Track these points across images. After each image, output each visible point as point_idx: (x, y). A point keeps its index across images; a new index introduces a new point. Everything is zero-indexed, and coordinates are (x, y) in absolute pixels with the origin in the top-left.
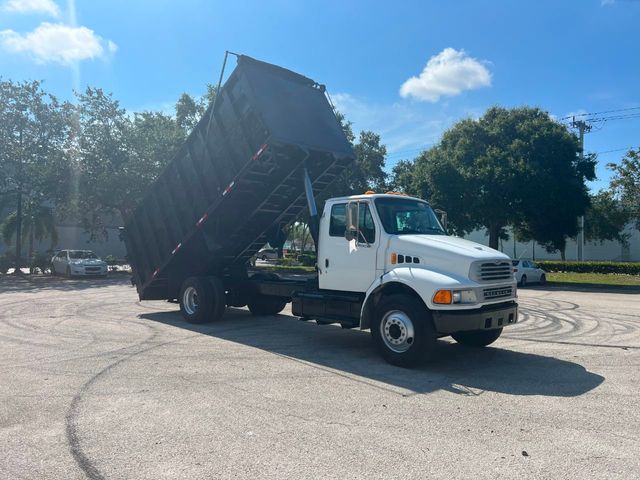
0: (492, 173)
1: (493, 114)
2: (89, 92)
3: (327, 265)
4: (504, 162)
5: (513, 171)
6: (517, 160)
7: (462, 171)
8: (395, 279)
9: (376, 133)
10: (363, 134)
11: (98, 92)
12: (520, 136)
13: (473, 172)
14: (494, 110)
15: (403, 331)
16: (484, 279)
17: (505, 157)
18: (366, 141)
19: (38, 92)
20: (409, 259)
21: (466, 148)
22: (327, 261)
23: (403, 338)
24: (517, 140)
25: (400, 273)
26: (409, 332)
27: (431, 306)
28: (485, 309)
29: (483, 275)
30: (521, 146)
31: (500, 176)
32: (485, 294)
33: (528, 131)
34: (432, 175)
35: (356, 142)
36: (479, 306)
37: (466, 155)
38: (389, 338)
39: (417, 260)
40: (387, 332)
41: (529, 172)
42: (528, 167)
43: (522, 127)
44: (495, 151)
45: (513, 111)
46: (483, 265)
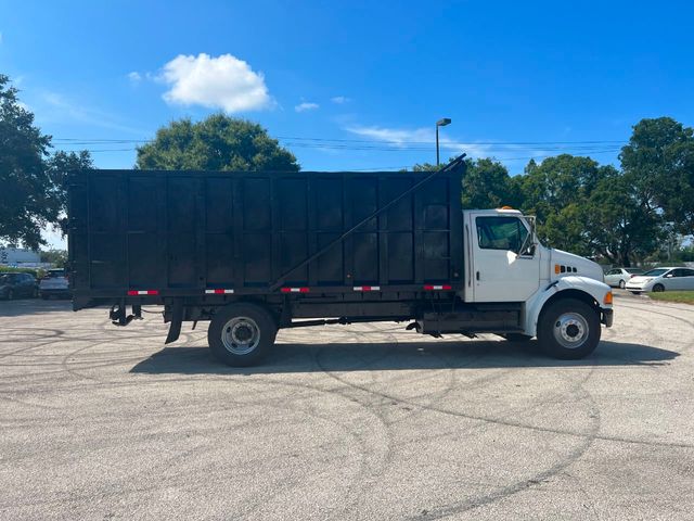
3: (478, 278)
20: (569, 269)
22: (478, 274)
23: (580, 335)
27: (602, 306)
38: (566, 337)
39: (575, 270)
40: (564, 332)
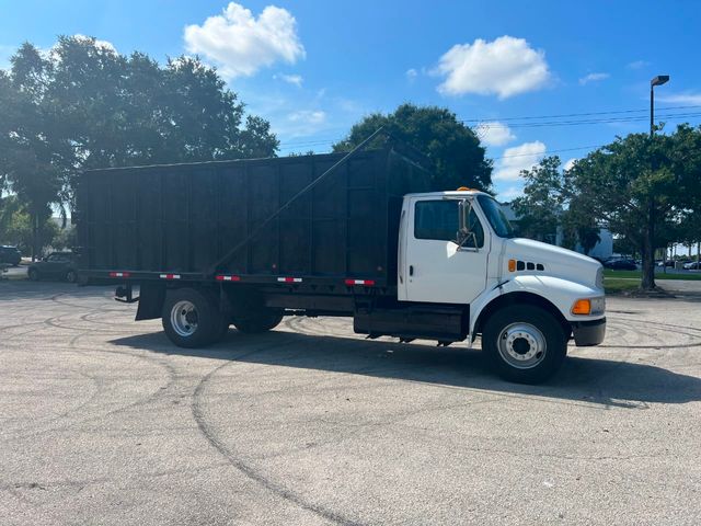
3: (411, 273)
15: (532, 346)
18: (254, 127)
20: (531, 266)
22: (411, 268)
25: (525, 281)
27: (569, 317)
30: (439, 147)
38: (513, 354)
40: (509, 347)
45: (425, 110)
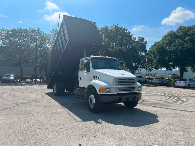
0: (177, 49)
1: (180, 28)
2: (53, 30)
3: (80, 79)
4: (182, 45)
5: (186, 48)
6: (187, 43)
7: (167, 48)
8: (91, 84)
9: (143, 37)
10: (139, 37)
11: (56, 30)
12: (189, 35)
13: (171, 49)
14: (181, 27)
15: (92, 101)
16: (119, 84)
17: (183, 43)
18: (140, 40)
19: (40, 31)
20: (97, 78)
21: (169, 40)
22: (80, 78)
23: (92, 103)
24: (188, 37)
25: (93, 82)
26: (94, 101)
27: (99, 93)
28: (118, 94)
29: (119, 83)
30: (189, 38)
31: (181, 49)
32: (119, 90)
33: (192, 33)
34: (156, 50)
35: (137, 40)
36: (116, 93)
37: (169, 43)
38: (90, 103)
39: (99, 78)
40: (89, 101)
41: (192, 48)
42: (192, 46)
43: (190, 32)
44: (180, 41)
45: (188, 27)
46: (119, 80)
